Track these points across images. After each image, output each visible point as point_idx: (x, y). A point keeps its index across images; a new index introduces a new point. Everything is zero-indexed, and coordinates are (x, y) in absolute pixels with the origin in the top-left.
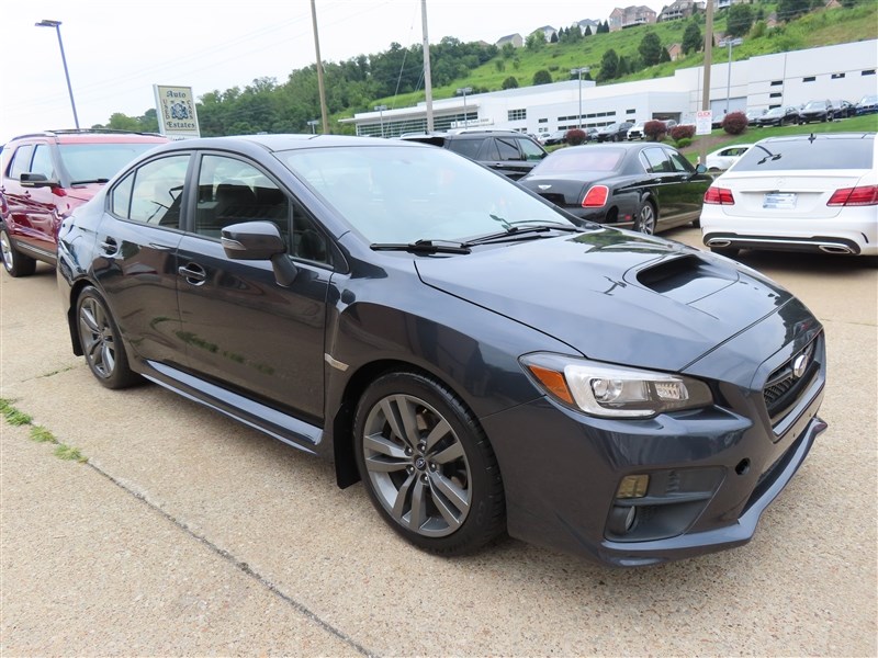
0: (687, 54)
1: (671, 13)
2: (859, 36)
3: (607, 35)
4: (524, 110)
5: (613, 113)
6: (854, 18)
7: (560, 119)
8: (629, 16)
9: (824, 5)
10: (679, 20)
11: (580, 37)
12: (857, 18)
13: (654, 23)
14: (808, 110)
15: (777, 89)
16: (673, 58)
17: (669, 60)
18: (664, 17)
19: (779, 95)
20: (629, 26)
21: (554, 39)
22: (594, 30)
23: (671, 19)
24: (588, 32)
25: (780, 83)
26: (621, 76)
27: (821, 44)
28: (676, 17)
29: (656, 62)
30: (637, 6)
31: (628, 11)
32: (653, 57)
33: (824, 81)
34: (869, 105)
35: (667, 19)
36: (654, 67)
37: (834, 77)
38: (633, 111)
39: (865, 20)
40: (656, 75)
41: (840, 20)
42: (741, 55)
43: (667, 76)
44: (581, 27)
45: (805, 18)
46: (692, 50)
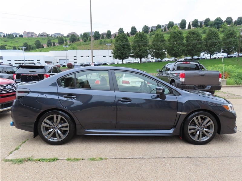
0: (49, 47)
1: (41, 36)
2: (88, 49)
3: (22, 38)
4: (2, 57)
5: (33, 60)
6: (86, 44)
7: (15, 61)
8: (29, 34)
9: (80, 41)
10: (44, 38)
11: (13, 37)
12: (87, 45)
13: (37, 37)
14: (85, 64)
15: (75, 58)
16: (45, 47)
17: (44, 48)
18: (39, 36)
19: (76, 60)
20: (29, 37)
21: (4, 36)
22: (18, 36)
23: (42, 37)
24: (16, 36)
25: (76, 57)
26: (29, 50)
27: (81, 49)
28: (43, 37)
29: (40, 48)
30: (31, 32)
31: (29, 33)
32: (39, 46)
33: (85, 57)
34: (97, 63)
35: (40, 37)
36: (39, 49)
37: (87, 57)
38: (39, 60)
39: (89, 45)
40: (41, 51)
41: (84, 44)
42: (63, 49)
43: (44, 52)
44: (14, 34)
45: (76, 43)
46: (50, 46)
